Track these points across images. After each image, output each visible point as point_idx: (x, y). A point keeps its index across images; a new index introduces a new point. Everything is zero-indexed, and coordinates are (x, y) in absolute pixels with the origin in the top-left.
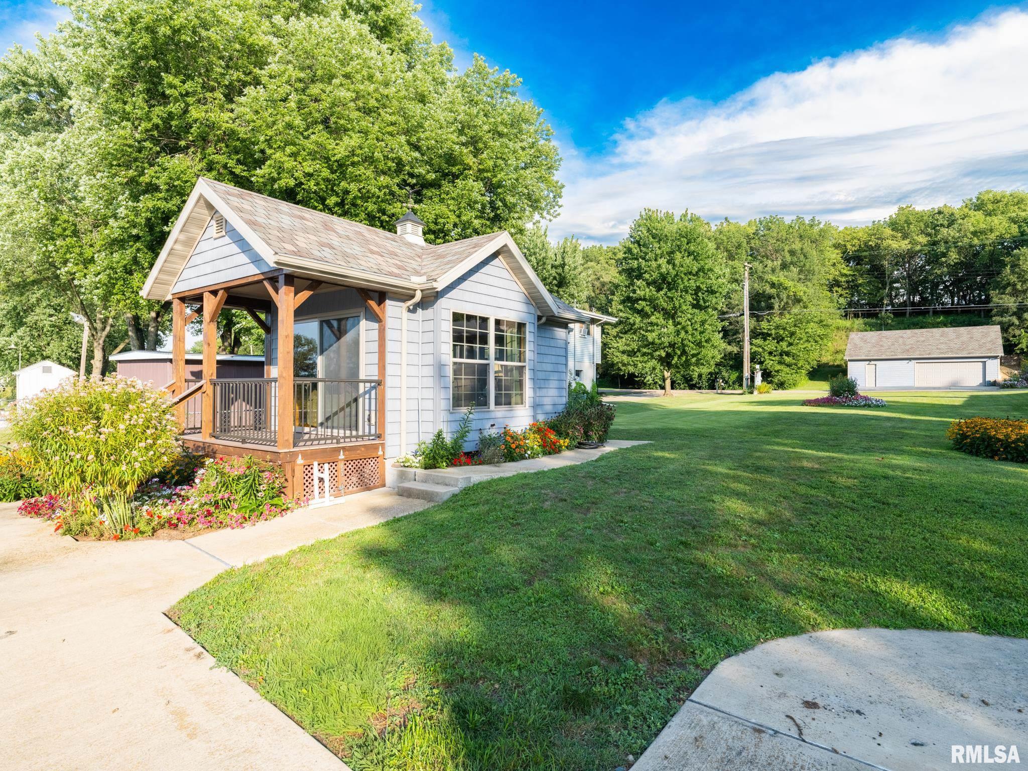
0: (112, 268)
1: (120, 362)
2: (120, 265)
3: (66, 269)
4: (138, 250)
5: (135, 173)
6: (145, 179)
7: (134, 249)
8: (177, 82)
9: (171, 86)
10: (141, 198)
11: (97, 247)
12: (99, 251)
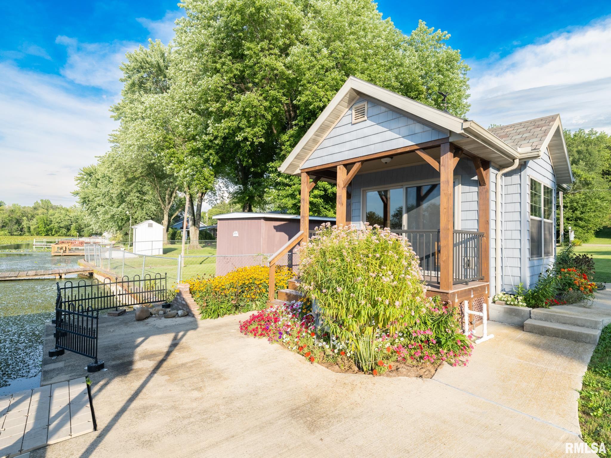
0: (194, 165)
1: (219, 219)
2: (198, 163)
3: (170, 167)
4: (211, 154)
5: (221, 105)
6: (226, 109)
7: (208, 154)
8: (252, 46)
9: (249, 49)
10: (223, 121)
11: (185, 154)
12: (186, 156)
